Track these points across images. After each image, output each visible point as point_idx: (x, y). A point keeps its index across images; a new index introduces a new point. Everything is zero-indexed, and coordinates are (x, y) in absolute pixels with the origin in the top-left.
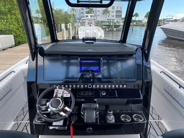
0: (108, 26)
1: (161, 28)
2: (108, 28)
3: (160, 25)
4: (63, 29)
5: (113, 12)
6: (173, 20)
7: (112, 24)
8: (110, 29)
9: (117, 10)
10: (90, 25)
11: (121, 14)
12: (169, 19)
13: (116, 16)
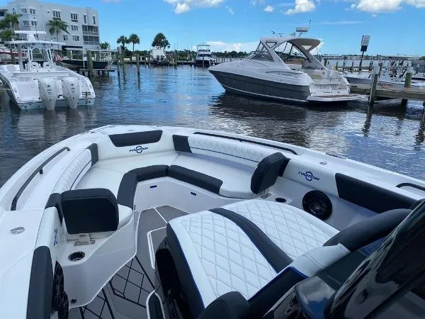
5: (75, 28)
6: (210, 53)
9: (86, 24)
10: (41, 63)
11: (97, 34)
12: (204, 51)
13: (85, 38)
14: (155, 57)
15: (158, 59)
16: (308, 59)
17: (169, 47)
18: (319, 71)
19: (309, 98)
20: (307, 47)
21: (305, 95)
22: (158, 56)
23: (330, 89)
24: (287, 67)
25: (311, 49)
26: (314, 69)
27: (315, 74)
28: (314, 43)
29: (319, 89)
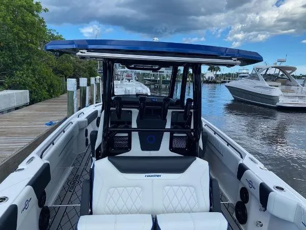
0: (153, 81)
1: (226, 86)
2: (154, 84)
3: (225, 82)
4: (93, 85)
7: (159, 79)
8: (156, 87)
10: (129, 80)
12: (244, 74)
14: (207, 77)
15: (209, 79)
16: (289, 80)
17: (220, 71)
18: (294, 87)
19: (278, 104)
20: (289, 72)
21: (275, 101)
22: (209, 77)
23: (297, 99)
24: (267, 84)
25: (291, 73)
26: (292, 86)
27: (292, 89)
28: (294, 69)
29: (287, 99)
